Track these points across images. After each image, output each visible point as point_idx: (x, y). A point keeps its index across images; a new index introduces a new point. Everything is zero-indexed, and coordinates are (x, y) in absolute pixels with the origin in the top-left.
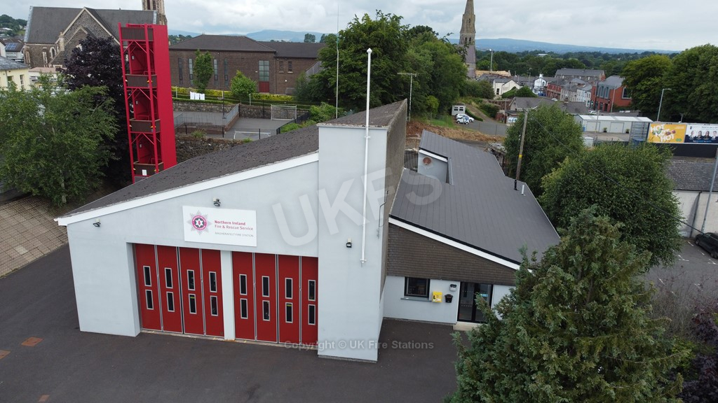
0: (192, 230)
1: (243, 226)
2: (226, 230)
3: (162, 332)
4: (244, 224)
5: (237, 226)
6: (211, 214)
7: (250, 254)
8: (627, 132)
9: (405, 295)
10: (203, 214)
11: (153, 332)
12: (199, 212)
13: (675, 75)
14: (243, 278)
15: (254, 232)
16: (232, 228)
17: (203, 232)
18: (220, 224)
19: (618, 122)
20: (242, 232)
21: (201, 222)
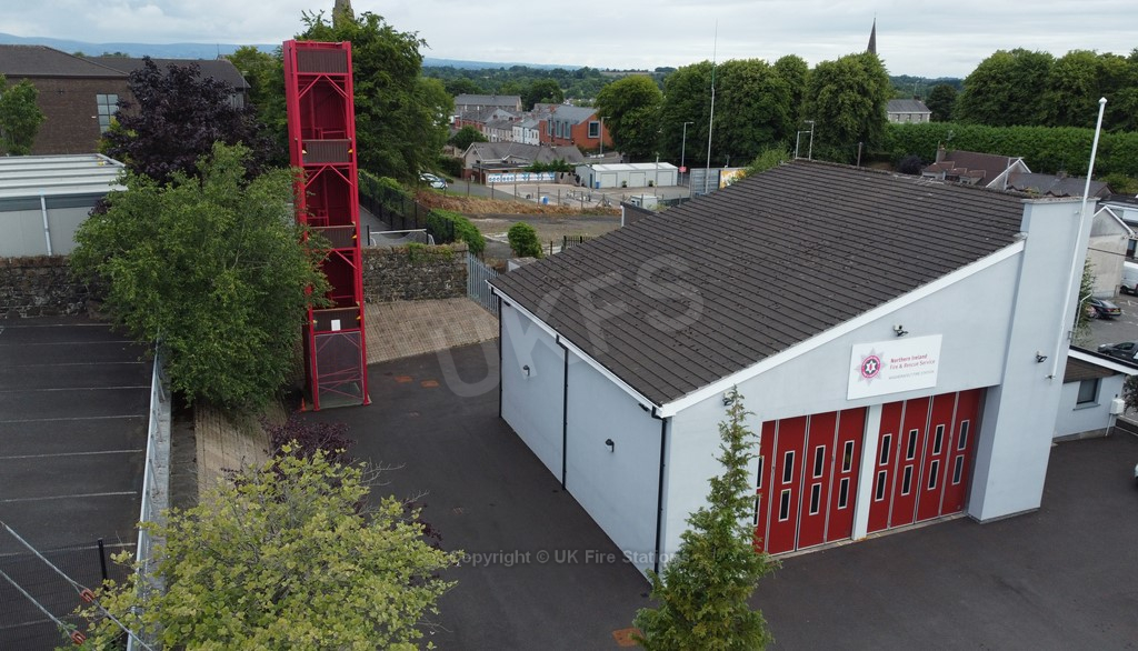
0: (860, 379)
1: (923, 360)
2: (904, 371)
4: (925, 357)
5: (915, 361)
8: (651, 185)
10: (877, 353)
12: (873, 351)
13: (677, 103)
14: (887, 439)
15: (935, 367)
16: (911, 365)
17: (875, 381)
18: (896, 364)
19: (637, 171)
20: (920, 368)
21: (874, 364)
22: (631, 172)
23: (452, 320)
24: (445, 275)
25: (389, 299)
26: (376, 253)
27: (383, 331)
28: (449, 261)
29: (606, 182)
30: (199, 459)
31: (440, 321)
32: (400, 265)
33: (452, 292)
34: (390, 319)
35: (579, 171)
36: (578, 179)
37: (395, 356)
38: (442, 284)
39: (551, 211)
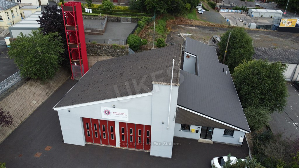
0: (105, 114)
1: (123, 114)
2: (117, 115)
3: (93, 143)
4: (124, 114)
5: (121, 114)
6: (111, 110)
7: (125, 123)
9: (181, 129)
11: (90, 143)
12: (107, 109)
14: (123, 129)
15: (128, 116)
16: (119, 115)
18: (115, 113)
19: (268, 12)
20: (123, 116)
21: (108, 112)
24: (122, 52)
25: (108, 56)
26: (105, 45)
28: (124, 49)
29: (255, 15)
32: (111, 49)
39: (218, 26)
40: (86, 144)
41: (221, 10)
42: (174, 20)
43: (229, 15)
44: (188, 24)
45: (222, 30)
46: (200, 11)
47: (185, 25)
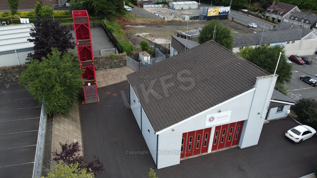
1: (226, 116)
2: (221, 119)
3: (185, 158)
5: (224, 117)
7: (221, 126)
8: (190, 9)
10: (213, 116)
11: (182, 159)
14: (217, 132)
15: (229, 118)
17: (213, 122)
19: (186, 4)
21: (212, 119)
22: (184, 5)
23: (122, 73)
24: (120, 62)
25: (106, 69)
26: (102, 58)
27: (104, 78)
28: (122, 58)
29: (177, 8)
30: (53, 132)
31: (119, 74)
32: (108, 60)
33: (122, 66)
34: (106, 74)
35: (170, 4)
36: (169, 7)
37: (107, 85)
38: (120, 64)
39: (159, 22)
40: (181, 162)
41: (145, 6)
42: (118, 21)
43: (154, 10)
44: (132, 23)
45: (166, 25)
46: (128, 9)
47: (131, 25)
